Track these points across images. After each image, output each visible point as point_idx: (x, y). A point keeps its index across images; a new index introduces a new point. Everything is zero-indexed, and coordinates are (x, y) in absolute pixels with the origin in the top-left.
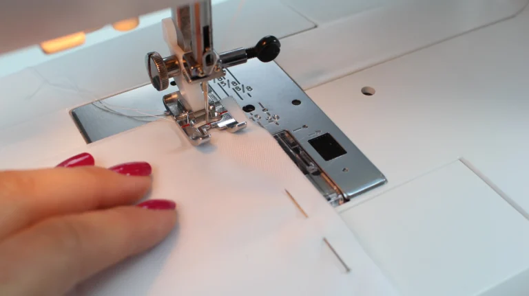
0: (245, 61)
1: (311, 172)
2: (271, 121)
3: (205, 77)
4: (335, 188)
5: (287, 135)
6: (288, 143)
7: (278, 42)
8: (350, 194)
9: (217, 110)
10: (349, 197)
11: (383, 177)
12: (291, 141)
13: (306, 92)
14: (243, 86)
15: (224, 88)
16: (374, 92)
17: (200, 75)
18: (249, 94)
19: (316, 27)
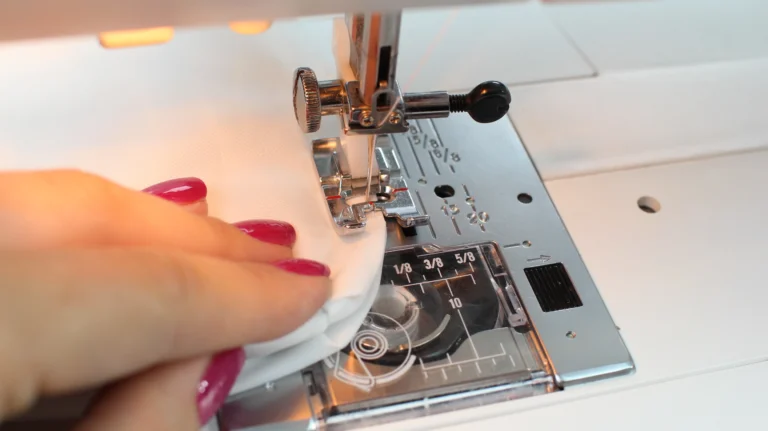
0: (446, 115)
1: (515, 325)
2: (473, 220)
3: (372, 127)
4: (545, 363)
5: (493, 250)
6: (491, 264)
7: (507, 94)
8: (567, 378)
9: (391, 181)
10: (563, 382)
11: (630, 360)
12: (498, 263)
13: (547, 184)
14: (447, 150)
15: (415, 146)
16: (659, 209)
17: (363, 124)
18: (452, 168)
19: (595, 75)
